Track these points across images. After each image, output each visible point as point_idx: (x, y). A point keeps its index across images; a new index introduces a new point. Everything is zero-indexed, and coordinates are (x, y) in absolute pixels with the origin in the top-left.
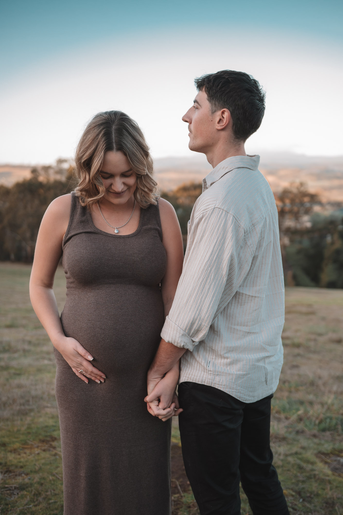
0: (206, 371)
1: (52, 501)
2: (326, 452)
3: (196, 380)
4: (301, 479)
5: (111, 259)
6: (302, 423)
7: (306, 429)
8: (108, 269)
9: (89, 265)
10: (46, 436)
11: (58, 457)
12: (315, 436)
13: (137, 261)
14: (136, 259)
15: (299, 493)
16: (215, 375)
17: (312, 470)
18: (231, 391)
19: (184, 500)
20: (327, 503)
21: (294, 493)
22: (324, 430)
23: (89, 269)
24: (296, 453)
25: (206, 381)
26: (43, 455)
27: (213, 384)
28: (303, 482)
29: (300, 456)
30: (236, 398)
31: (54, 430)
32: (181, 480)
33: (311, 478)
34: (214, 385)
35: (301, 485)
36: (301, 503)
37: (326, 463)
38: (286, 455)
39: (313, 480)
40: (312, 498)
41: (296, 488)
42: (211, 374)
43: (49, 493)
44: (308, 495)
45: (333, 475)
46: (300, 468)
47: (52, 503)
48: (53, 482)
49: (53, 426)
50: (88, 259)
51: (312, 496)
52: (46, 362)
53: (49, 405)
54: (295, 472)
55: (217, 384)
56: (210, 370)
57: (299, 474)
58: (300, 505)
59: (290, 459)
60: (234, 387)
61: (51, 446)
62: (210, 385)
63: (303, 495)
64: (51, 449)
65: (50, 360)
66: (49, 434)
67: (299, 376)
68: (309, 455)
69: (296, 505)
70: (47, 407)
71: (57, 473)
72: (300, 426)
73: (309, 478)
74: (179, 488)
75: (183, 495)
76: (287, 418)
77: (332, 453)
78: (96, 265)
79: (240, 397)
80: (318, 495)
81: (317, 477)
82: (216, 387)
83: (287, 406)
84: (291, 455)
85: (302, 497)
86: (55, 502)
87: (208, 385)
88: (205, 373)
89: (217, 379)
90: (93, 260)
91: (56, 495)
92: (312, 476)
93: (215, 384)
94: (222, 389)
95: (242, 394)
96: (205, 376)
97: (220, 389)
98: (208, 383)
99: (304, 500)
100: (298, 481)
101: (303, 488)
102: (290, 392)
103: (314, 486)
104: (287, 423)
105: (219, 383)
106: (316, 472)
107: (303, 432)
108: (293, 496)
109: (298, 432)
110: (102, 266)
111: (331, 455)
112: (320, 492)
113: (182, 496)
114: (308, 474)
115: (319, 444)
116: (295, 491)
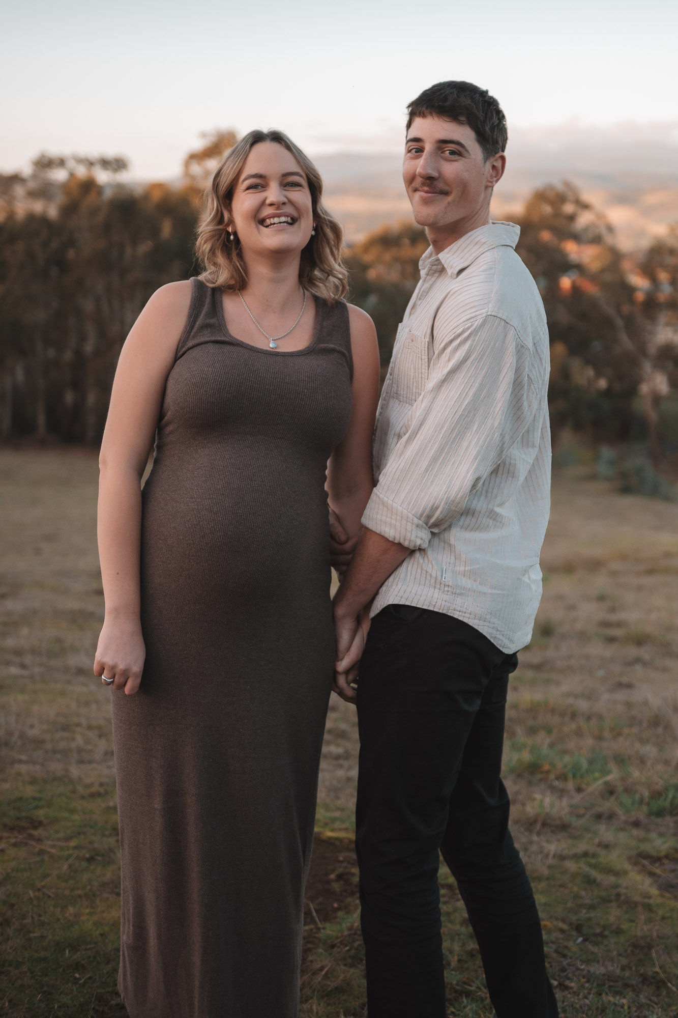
0: (438, 586)
1: (36, 935)
2: (654, 853)
3: (418, 602)
4: (587, 901)
5: (257, 387)
6: (613, 799)
7: (620, 811)
8: (248, 404)
9: (217, 393)
10: (18, 819)
11: (46, 857)
12: (637, 824)
13: (303, 393)
14: (301, 390)
15: (578, 928)
16: (455, 594)
17: (617, 886)
18: (482, 624)
19: (322, 935)
20: (635, 946)
21: (565, 927)
22: (660, 813)
23: (216, 401)
24: (586, 854)
25: (438, 605)
26: (12, 852)
27: (450, 611)
28: (592, 907)
29: (593, 861)
30: (489, 638)
31: (37, 807)
32: (321, 899)
33: (610, 901)
34: (451, 613)
35: (584, 914)
36: (578, 944)
37: (651, 874)
38: (562, 858)
39: (614, 904)
40: (605, 937)
41: (574, 918)
42: (448, 591)
43: (28, 921)
44: (598, 931)
45: (662, 896)
46: (590, 882)
47: (35, 937)
48: (35, 902)
49: (34, 799)
50: (216, 383)
51: (606, 933)
52: (14, 670)
53: (24, 758)
54: (575, 889)
55: (457, 611)
56: (447, 584)
57: (583, 893)
58: (575, 949)
59: (571, 866)
60: (487, 617)
61: (31, 837)
62: (444, 612)
63: (585, 931)
64: (33, 843)
65: (23, 666)
66: (24, 814)
67: (628, 705)
68: (615, 859)
69: (566, 947)
70: (20, 761)
71: (43, 887)
72: (608, 805)
73: (606, 900)
74: (314, 914)
75: (320, 925)
76: (579, 790)
77: (667, 857)
78: (228, 395)
79: (495, 637)
80: (618, 932)
81: (623, 898)
82: (456, 616)
83: (585, 764)
84: (576, 857)
85: (582, 936)
86: (42, 937)
87: (441, 611)
88: (437, 591)
89: (459, 601)
90: (224, 386)
91: (43, 924)
92: (613, 898)
93: (454, 610)
94: (466, 620)
95: (498, 633)
96: (436, 596)
97: (462, 619)
98: (442, 608)
99: (585, 940)
100: (581, 906)
101: (590, 919)
102: (600, 738)
103: (613, 915)
104: (577, 798)
105: (461, 609)
106: (623, 891)
107: (611, 816)
108: (562, 931)
109: (599, 817)
110: (240, 398)
111: (665, 861)
112: (624, 927)
113: (318, 929)
114: (604, 894)
115: (641, 840)
116: (571, 924)
